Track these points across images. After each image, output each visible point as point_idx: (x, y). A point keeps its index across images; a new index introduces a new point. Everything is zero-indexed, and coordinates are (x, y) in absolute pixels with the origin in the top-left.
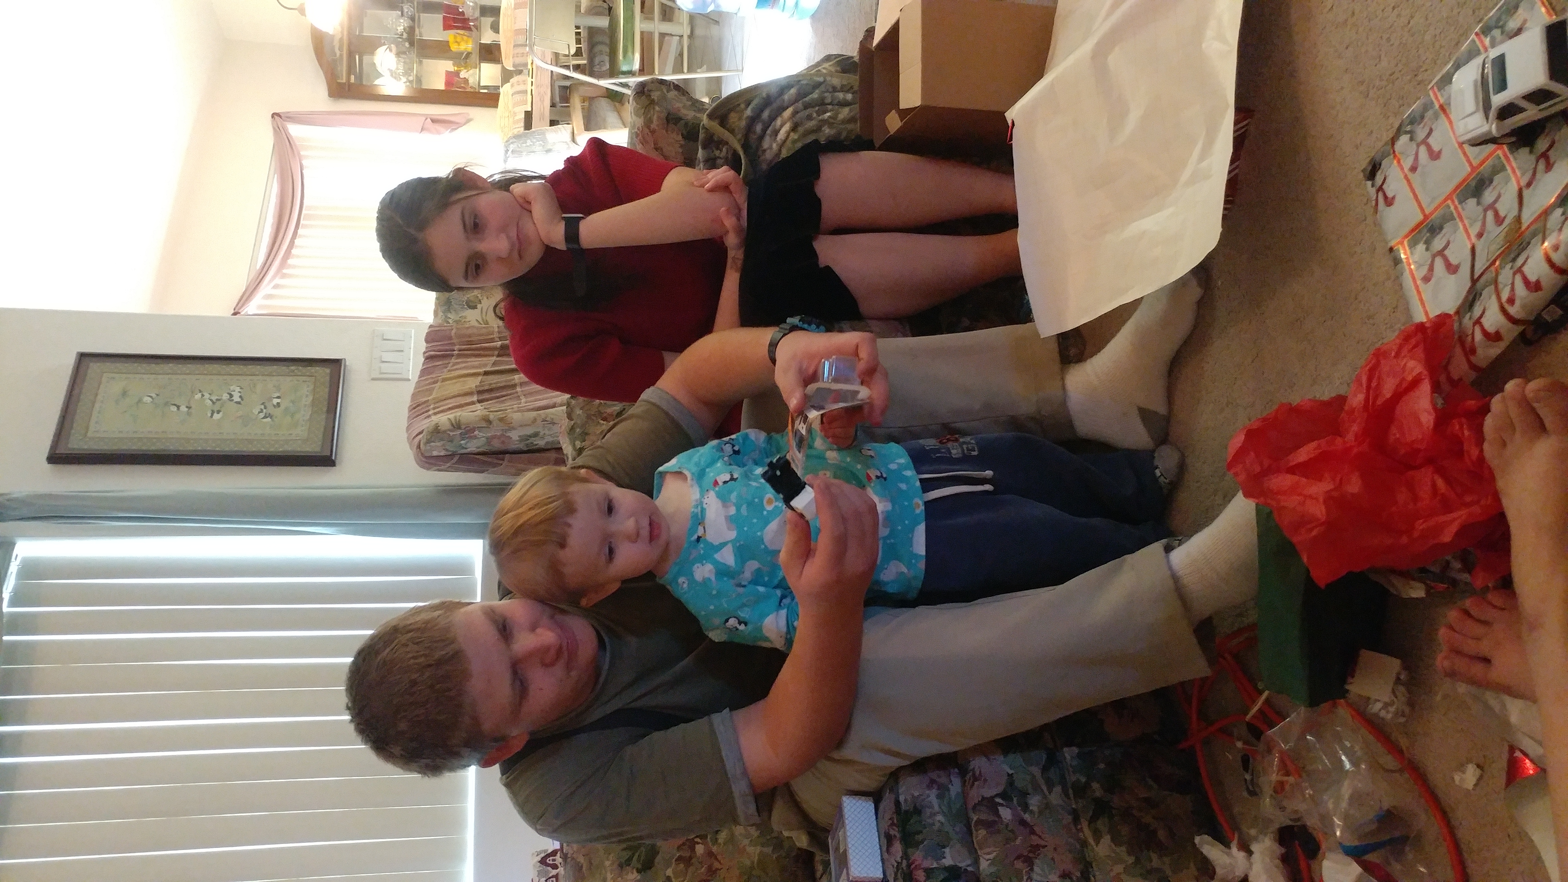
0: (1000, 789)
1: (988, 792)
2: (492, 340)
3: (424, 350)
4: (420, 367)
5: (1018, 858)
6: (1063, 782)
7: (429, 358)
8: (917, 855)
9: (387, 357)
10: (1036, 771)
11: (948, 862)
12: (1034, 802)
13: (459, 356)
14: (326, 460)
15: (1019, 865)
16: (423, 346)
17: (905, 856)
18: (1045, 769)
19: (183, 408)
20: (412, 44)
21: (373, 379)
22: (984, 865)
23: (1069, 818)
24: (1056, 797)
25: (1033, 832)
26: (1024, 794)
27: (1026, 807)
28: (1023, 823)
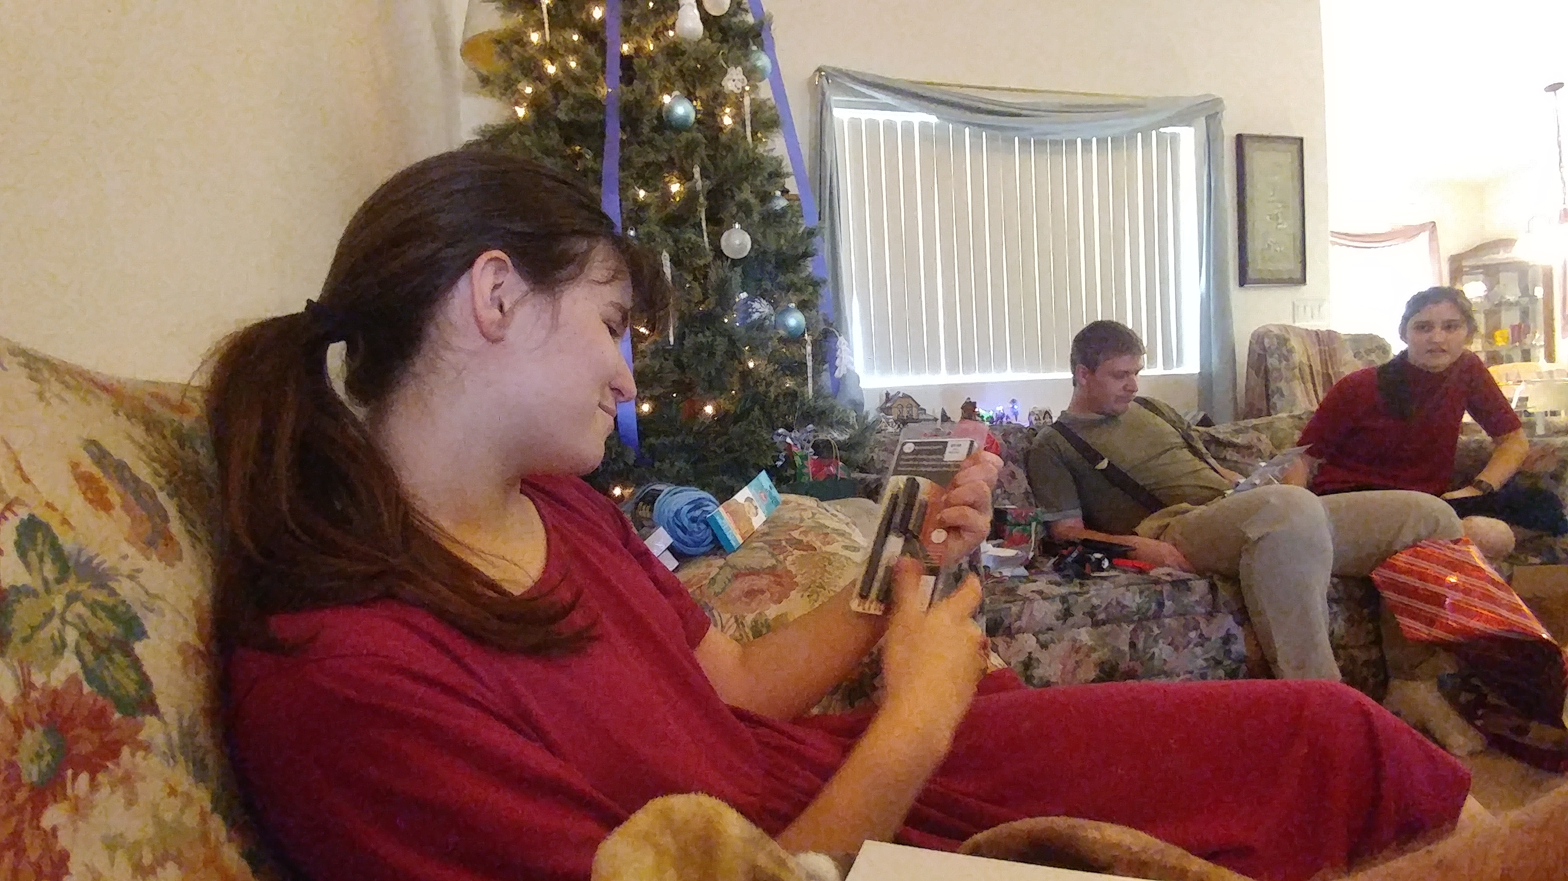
0: (1204, 633)
1: (1203, 625)
2: (1333, 368)
3: (1322, 329)
4: (1309, 328)
5: (1173, 639)
6: (1207, 667)
7: (1317, 333)
8: (1167, 588)
9: (1308, 309)
10: (1213, 653)
11: (1168, 603)
12: (1198, 650)
13: (1320, 350)
14: (1243, 281)
15: (1170, 639)
16: (1324, 329)
17: (1167, 582)
18: (1213, 658)
19: (1272, 199)
20: (1499, 305)
21: (1294, 304)
22: (1167, 621)
23: (1190, 669)
24: (1201, 662)
25: (1184, 648)
26: (1202, 645)
27: (1196, 645)
28: (1189, 643)
